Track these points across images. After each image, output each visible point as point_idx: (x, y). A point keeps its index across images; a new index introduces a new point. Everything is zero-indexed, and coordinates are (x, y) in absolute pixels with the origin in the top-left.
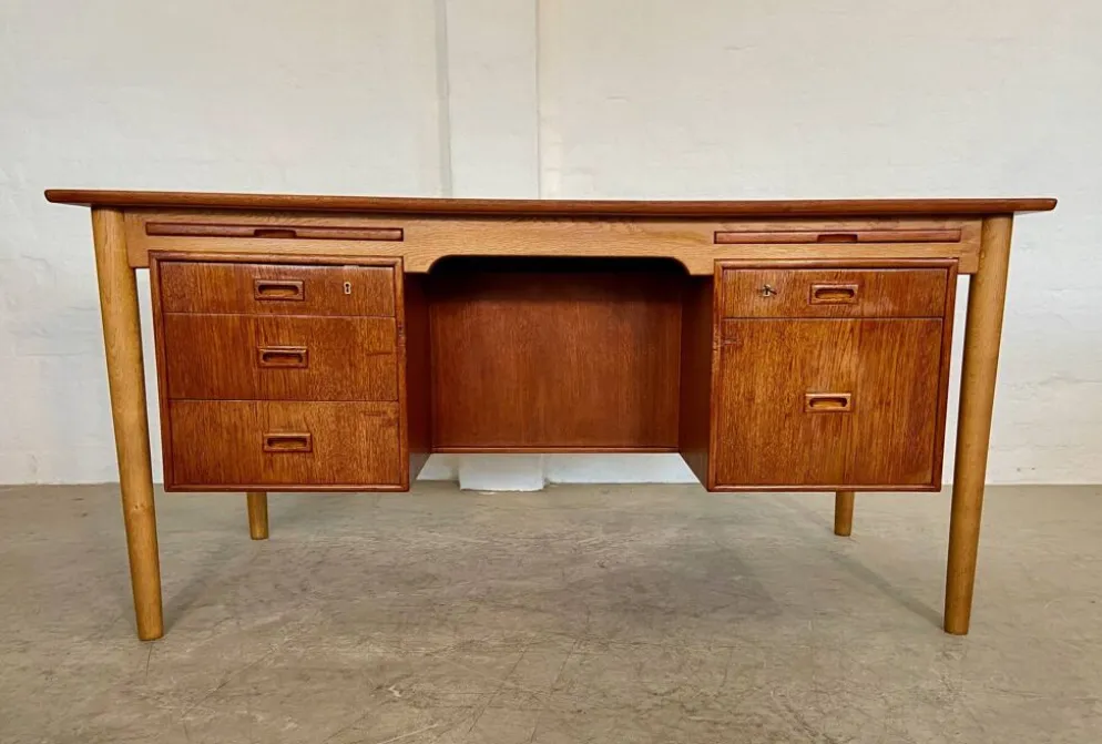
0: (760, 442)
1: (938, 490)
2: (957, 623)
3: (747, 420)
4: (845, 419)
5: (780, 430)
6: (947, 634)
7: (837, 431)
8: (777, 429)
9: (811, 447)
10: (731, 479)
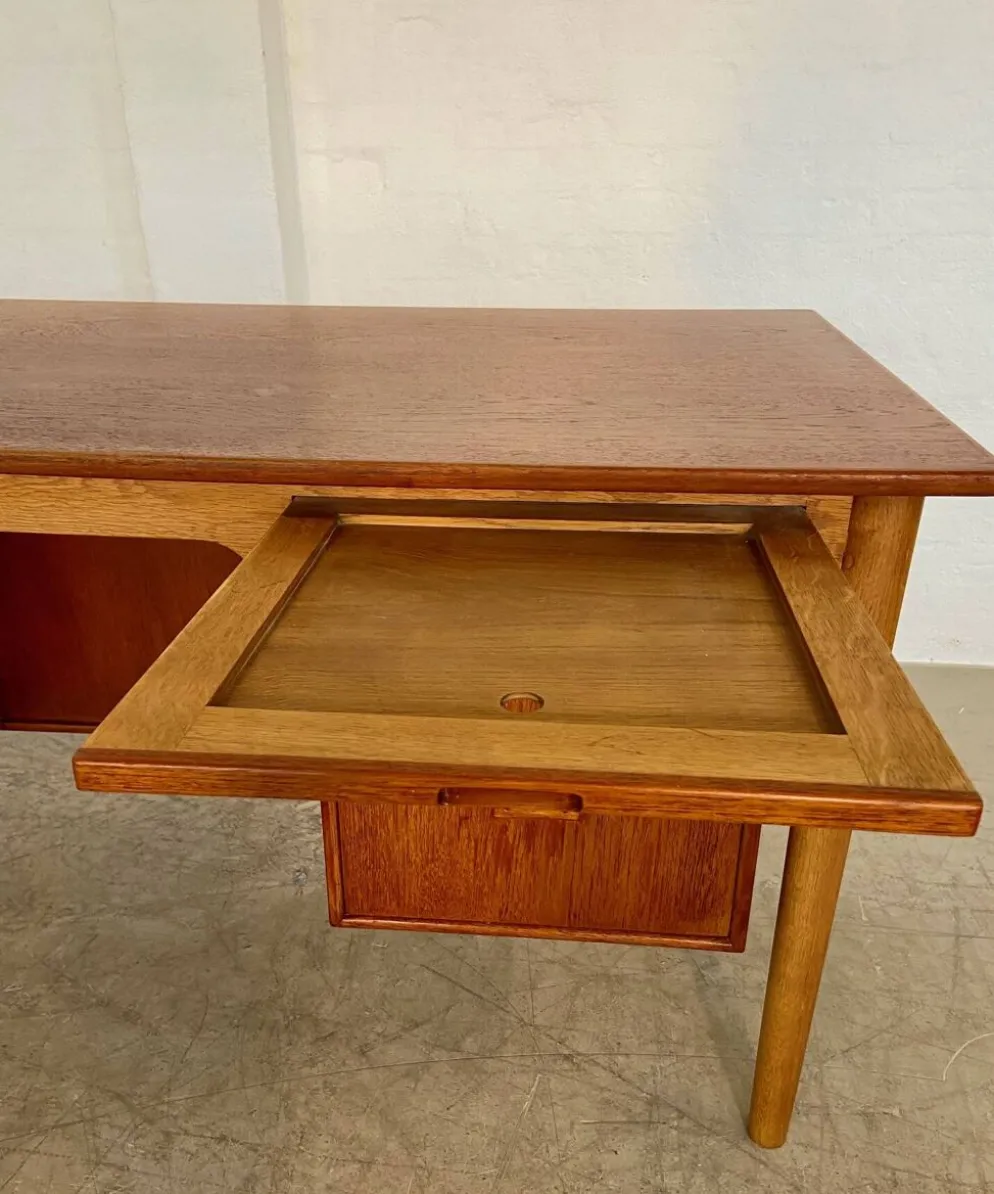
0: (416, 857)
1: (741, 949)
2: (765, 1131)
3: (391, 821)
4: (569, 831)
5: (451, 842)
6: (747, 1146)
7: (554, 849)
8: (445, 839)
9: (509, 871)
10: (371, 911)
